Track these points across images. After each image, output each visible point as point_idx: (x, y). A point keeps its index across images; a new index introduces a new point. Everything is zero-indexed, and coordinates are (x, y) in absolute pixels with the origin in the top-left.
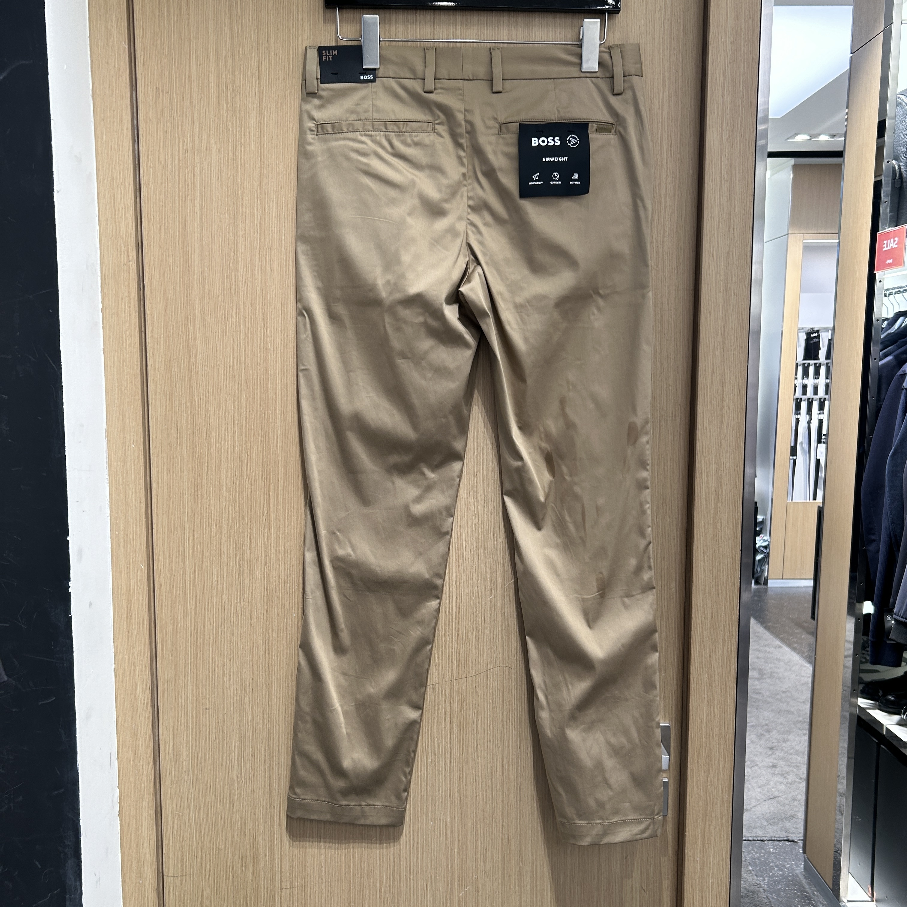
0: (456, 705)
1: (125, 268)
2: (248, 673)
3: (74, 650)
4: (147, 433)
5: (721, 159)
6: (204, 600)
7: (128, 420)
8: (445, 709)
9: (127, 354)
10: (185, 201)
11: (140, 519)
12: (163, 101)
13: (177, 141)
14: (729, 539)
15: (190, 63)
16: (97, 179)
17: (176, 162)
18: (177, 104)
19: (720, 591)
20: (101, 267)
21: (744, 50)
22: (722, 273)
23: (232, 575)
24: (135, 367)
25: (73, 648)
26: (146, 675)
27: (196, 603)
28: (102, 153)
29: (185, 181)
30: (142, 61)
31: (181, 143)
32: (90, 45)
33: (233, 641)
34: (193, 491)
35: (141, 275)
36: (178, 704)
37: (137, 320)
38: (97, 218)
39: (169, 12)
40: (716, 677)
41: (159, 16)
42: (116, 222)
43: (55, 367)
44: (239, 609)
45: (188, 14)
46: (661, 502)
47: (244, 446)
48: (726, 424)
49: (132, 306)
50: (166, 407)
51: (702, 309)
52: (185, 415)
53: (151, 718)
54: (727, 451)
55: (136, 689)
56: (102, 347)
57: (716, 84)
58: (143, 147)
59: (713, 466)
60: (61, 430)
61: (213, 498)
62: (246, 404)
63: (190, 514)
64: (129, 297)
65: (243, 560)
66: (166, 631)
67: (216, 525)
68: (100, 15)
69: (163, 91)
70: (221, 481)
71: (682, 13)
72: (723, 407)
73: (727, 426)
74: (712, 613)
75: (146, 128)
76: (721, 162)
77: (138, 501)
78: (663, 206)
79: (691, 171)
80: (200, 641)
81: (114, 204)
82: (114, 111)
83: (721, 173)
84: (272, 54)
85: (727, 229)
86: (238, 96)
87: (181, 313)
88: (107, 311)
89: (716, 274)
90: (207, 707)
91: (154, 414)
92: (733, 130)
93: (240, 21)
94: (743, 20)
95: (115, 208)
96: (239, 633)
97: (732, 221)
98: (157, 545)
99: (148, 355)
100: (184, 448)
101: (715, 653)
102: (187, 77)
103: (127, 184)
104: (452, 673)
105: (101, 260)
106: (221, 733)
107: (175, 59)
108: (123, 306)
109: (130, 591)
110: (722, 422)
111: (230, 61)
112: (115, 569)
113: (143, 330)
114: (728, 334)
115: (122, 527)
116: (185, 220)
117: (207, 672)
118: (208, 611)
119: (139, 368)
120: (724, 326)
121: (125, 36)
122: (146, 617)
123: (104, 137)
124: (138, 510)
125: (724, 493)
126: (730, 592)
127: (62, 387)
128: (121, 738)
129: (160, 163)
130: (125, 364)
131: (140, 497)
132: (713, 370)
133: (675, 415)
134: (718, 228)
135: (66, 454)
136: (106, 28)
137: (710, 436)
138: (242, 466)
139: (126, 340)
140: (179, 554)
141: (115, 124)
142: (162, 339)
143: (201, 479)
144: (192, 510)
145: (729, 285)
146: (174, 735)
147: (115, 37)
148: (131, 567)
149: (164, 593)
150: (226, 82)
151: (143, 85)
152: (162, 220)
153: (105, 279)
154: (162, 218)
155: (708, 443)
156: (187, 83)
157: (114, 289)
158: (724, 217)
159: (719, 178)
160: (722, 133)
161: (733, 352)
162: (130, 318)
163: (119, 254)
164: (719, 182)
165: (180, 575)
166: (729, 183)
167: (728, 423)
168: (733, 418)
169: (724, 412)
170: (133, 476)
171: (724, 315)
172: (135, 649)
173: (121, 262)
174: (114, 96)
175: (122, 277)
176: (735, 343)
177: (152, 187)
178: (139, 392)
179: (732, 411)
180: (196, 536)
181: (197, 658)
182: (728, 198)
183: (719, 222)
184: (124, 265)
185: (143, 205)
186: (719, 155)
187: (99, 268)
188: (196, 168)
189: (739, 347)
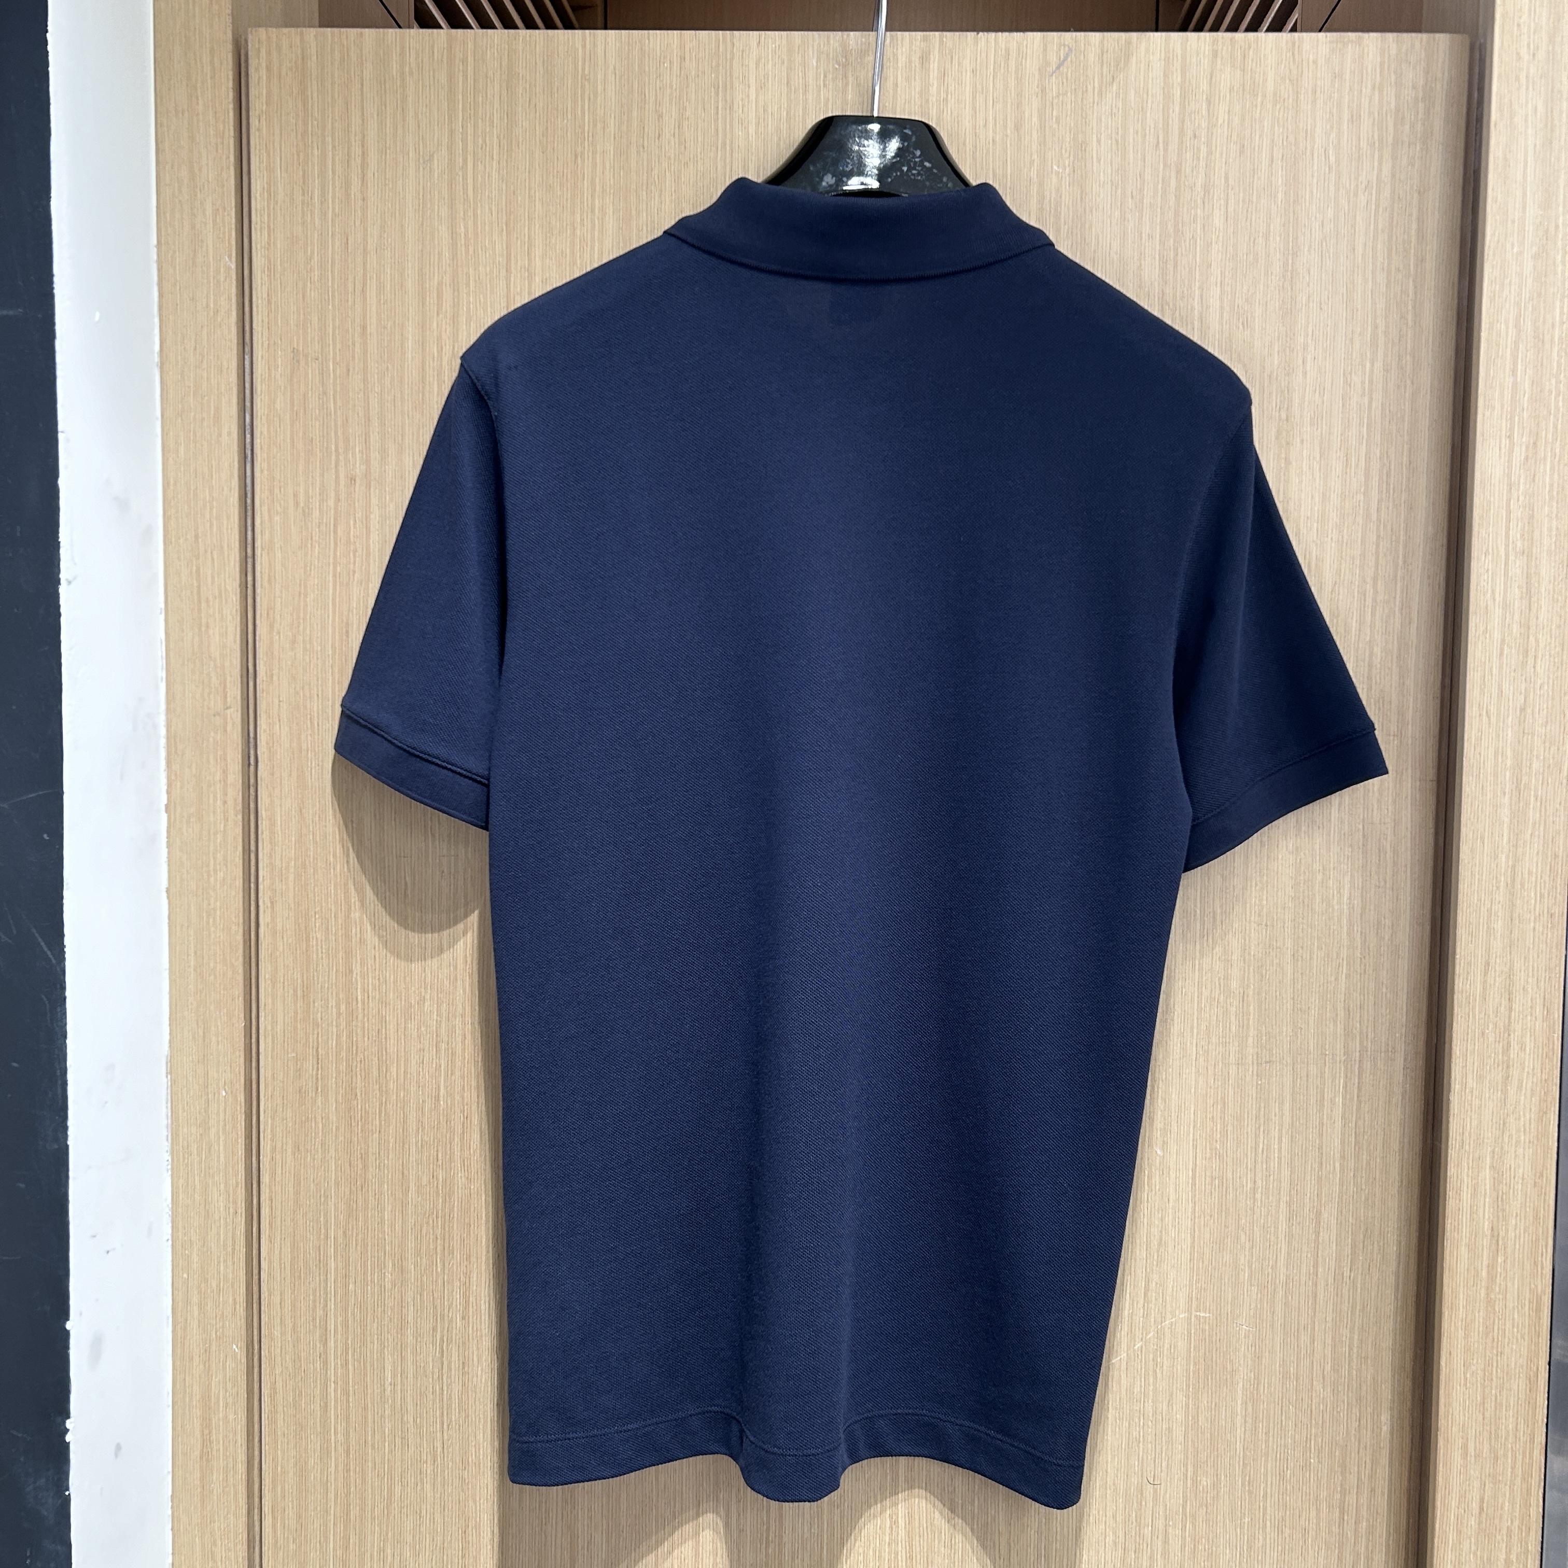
1: (219, 721)
4: (254, 1064)
5: (1508, 505)
6: (365, 1424)
7: (214, 1039)
9: (216, 901)
11: (234, 1249)
12: (306, 376)
13: (333, 457)
14: (1523, 1337)
15: (365, 299)
16: (165, 536)
17: (331, 503)
18: (335, 384)
19: (1501, 1452)
20: (167, 719)
22: (1509, 753)
23: (425, 1371)
24: (233, 927)
27: (348, 1432)
28: (175, 484)
29: (348, 542)
30: (265, 296)
31: (342, 463)
32: (159, 262)
33: (424, 1513)
34: (348, 1192)
35: (252, 735)
37: (239, 830)
38: (162, 617)
39: (323, 194)
41: (303, 203)
42: (200, 625)
43: (51, 956)
44: (439, 1445)
45: (364, 200)
46: (1362, 1236)
47: (457, 1097)
48: (1515, 1082)
49: (230, 803)
50: (296, 1013)
51: (1464, 830)
52: (335, 1030)
54: (1518, 1142)
56: (164, 883)
58: (262, 471)
59: (1487, 1173)
61: (388, 1208)
63: (340, 1240)
67: (394, 1265)
68: (180, 201)
69: (306, 356)
70: (406, 1172)
71: (1415, 194)
72: (1509, 1044)
73: (1520, 1088)
74: (1482, 1500)
75: (269, 431)
76: (1509, 512)
77: (231, 1210)
80: (354, 1512)
81: (199, 587)
82: (202, 398)
83: (1507, 536)
85: (1521, 658)
88: (179, 811)
89: (1496, 755)
91: (269, 1028)
92: (1534, 443)
93: (470, 213)
94: (1561, 209)
95: (199, 597)
96: (438, 1496)
97: (1532, 639)
98: (269, 1304)
99: (261, 903)
100: (332, 1100)
102: (358, 329)
103: (226, 548)
105: (168, 702)
107: (333, 292)
108: (211, 801)
109: (210, 1400)
110: (1507, 1078)
111: (447, 295)
113: (253, 848)
114: (1522, 885)
115: (196, 1264)
116: (347, 624)
118: (373, 1447)
119: (241, 931)
120: (1514, 866)
121: (230, 244)
122: (242, 1456)
123: (182, 450)
124: (230, 1227)
125: (1511, 1234)
126: (1524, 1454)
129: (297, 504)
130: (211, 920)
132: (1488, 964)
134: (1501, 654)
135: (70, 1142)
136: (193, 227)
137: (1480, 1107)
139: (215, 871)
140: (315, 1326)
141: (205, 424)
142: (292, 870)
143: (365, 1167)
144: (344, 1232)
145: (1524, 779)
147: (210, 245)
148: (214, 1348)
149: (280, 1409)
150: (439, 338)
151: (266, 344)
153: (176, 743)
154: (298, 618)
155: (1475, 1123)
156: (358, 340)
157: (194, 765)
158: (1514, 631)
159: (1504, 547)
160: (1511, 451)
161: (1532, 924)
162: (225, 826)
163: (207, 691)
164: (1503, 557)
165: (315, 1369)
166: (1525, 558)
167: (1520, 1081)
168: (1533, 1069)
169: (1512, 1056)
170: (222, 1156)
171: (1513, 846)
172: (216, 1524)
173: (209, 709)
174: (205, 365)
175: (211, 739)
176: (1538, 906)
177: (279, 555)
178: (240, 978)
179: (1530, 1054)
180: (351, 1286)
181: (347, 1547)
182: (1524, 590)
183: (1503, 641)
184: (217, 714)
185: (258, 591)
186: (1505, 499)
187: (162, 719)
188: (372, 516)
189: (1546, 915)
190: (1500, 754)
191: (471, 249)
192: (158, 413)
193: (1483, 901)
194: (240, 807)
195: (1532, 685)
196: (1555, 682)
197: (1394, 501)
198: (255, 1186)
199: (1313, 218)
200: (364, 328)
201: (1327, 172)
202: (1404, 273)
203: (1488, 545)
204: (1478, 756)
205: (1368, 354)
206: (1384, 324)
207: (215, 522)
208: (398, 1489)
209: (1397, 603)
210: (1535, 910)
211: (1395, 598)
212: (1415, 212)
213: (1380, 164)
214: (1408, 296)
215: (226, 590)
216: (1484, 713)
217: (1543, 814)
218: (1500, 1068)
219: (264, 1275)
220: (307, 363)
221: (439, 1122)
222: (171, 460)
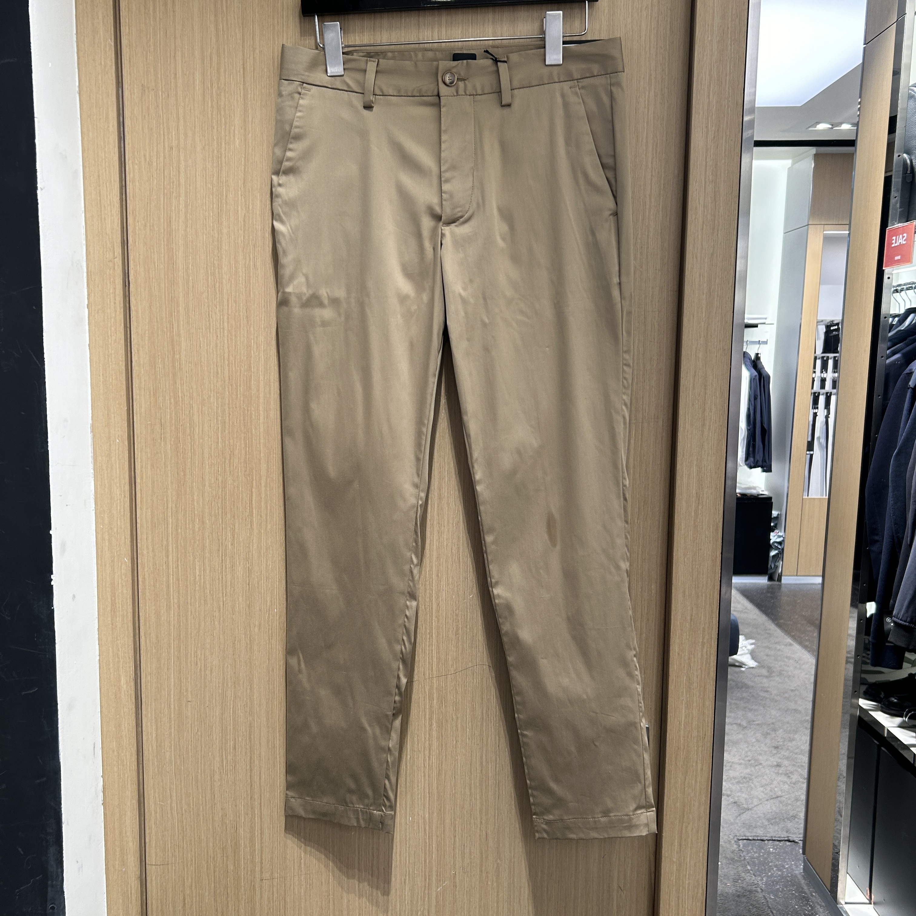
0: (435, 701)
1: (111, 264)
2: (229, 666)
3: (56, 641)
4: (132, 428)
5: (706, 159)
6: (187, 594)
7: (113, 415)
8: (425, 705)
9: (112, 350)
10: (170, 198)
11: (124, 514)
12: (149, 98)
13: (162, 137)
14: (710, 542)
15: (175, 60)
16: (83, 175)
17: (162, 159)
18: (162, 102)
19: (700, 594)
20: (87, 263)
21: (731, 49)
22: (706, 274)
23: (214, 569)
25: (55, 640)
26: (130, 667)
27: (179, 598)
29: (170, 178)
30: (128, 58)
31: (166, 140)
32: (77, 42)
33: (215, 634)
34: (177, 487)
35: (127, 272)
36: (161, 696)
37: (122, 316)
38: (83, 214)
39: (154, 9)
40: (695, 679)
41: (145, 13)
42: (101, 218)
43: (38, 363)
44: (221, 603)
45: (174, 12)
46: (643, 503)
47: (227, 442)
49: (117, 303)
50: (150, 402)
51: (685, 311)
52: (169, 411)
53: (134, 709)
54: (708, 454)
55: (120, 681)
56: (88, 342)
57: (701, 84)
58: (129, 144)
59: (694, 469)
60: (44, 425)
61: (196, 494)
62: (229, 401)
63: (174, 509)
64: (115, 293)
65: (226, 555)
66: (149, 624)
67: (199, 520)
68: (87, 12)
69: (148, 88)
70: (204, 477)
71: (669, 11)
72: (705, 409)
73: (709, 429)
74: (692, 615)
75: (131, 124)
76: (706, 163)
77: (123, 496)
78: (648, 207)
79: (676, 172)
80: (182, 635)
81: (100, 200)
82: (100, 108)
83: (705, 173)
84: (257, 51)
85: (711, 231)
86: (223, 94)
87: (166, 310)
88: (93, 307)
89: (700, 276)
90: (190, 700)
91: (138, 410)
92: (718, 130)
93: (225, 19)
94: (730, 19)
95: (101, 205)
96: (221, 627)
97: (716, 222)
98: (141, 539)
99: (133, 351)
100: (168, 443)
101: (694, 655)
102: (173, 76)
103: (113, 181)
104: (432, 671)
105: (87, 256)
106: (203, 725)
107: (160, 57)
108: (108, 303)
109: (114, 584)
110: (703, 425)
111: (215, 59)
112: (100, 562)
113: (128, 326)
114: (711, 336)
115: (106, 521)
116: (170, 217)
117: (189, 665)
118: (191, 605)
119: (124, 364)
120: (707, 327)
121: (111, 34)
122: (130, 610)
123: (91, 134)
124: (122, 504)
125: (705, 496)
126: (710, 594)
127: (45, 383)
128: (105, 729)
129: (145, 159)
130: (110, 359)
131: (124, 492)
132: (695, 372)
133: (658, 417)
134: (702, 229)
135: (49, 449)
136: (93, 25)
137: (691, 438)
138: (225, 462)
139: (111, 336)
140: (163, 549)
141: (101, 121)
142: (147, 335)
143: (185, 475)
144: (176, 505)
145: (713, 287)
146: (157, 726)
147: (102, 34)
148: (116, 560)
149: (147, 587)
150: (211, 80)
151: (129, 82)
152: (147, 217)
153: (91, 275)
154: (147, 215)
155: (689, 446)
156: (173, 81)
157: (100, 286)
158: (709, 218)
159: (704, 178)
160: (707, 133)
162: (115, 315)
163: (105, 250)
164: (704, 183)
165: (163, 569)
166: (714, 184)
167: (710, 426)
169: (706, 415)
170: (118, 470)
171: (707, 318)
172: (119, 641)
173: (106, 258)
174: (100, 92)
175: (108, 273)
176: (718, 346)
177: (137, 184)
178: (124, 387)
179: (714, 414)
180: (179, 530)
181: (179, 651)
182: (713, 199)
183: (703, 222)
184: (110, 261)
185: (128, 202)
186: (704, 156)
187: (84, 264)
188: (181, 165)
189: (721, 350)
191: (225, 36)
192: (79, 116)
193: (693, 344)
194: (122, 305)
195: (716, 243)
197: (659, 159)
198: (133, 485)
199: (621, 22)
200: (175, 74)
203: (696, 178)
204: (692, 276)
205: (647, 88)
206: (654, 74)
207: (107, 168)
208: (203, 624)
209: (660, 208)
211: (660, 204)
212: (669, 20)
214: (666, 60)
215: (113, 201)
216: (694, 256)
217: (721, 303)
218: (701, 420)
219: (138, 526)
220: (149, 92)
221: (219, 454)
222: (86, 139)
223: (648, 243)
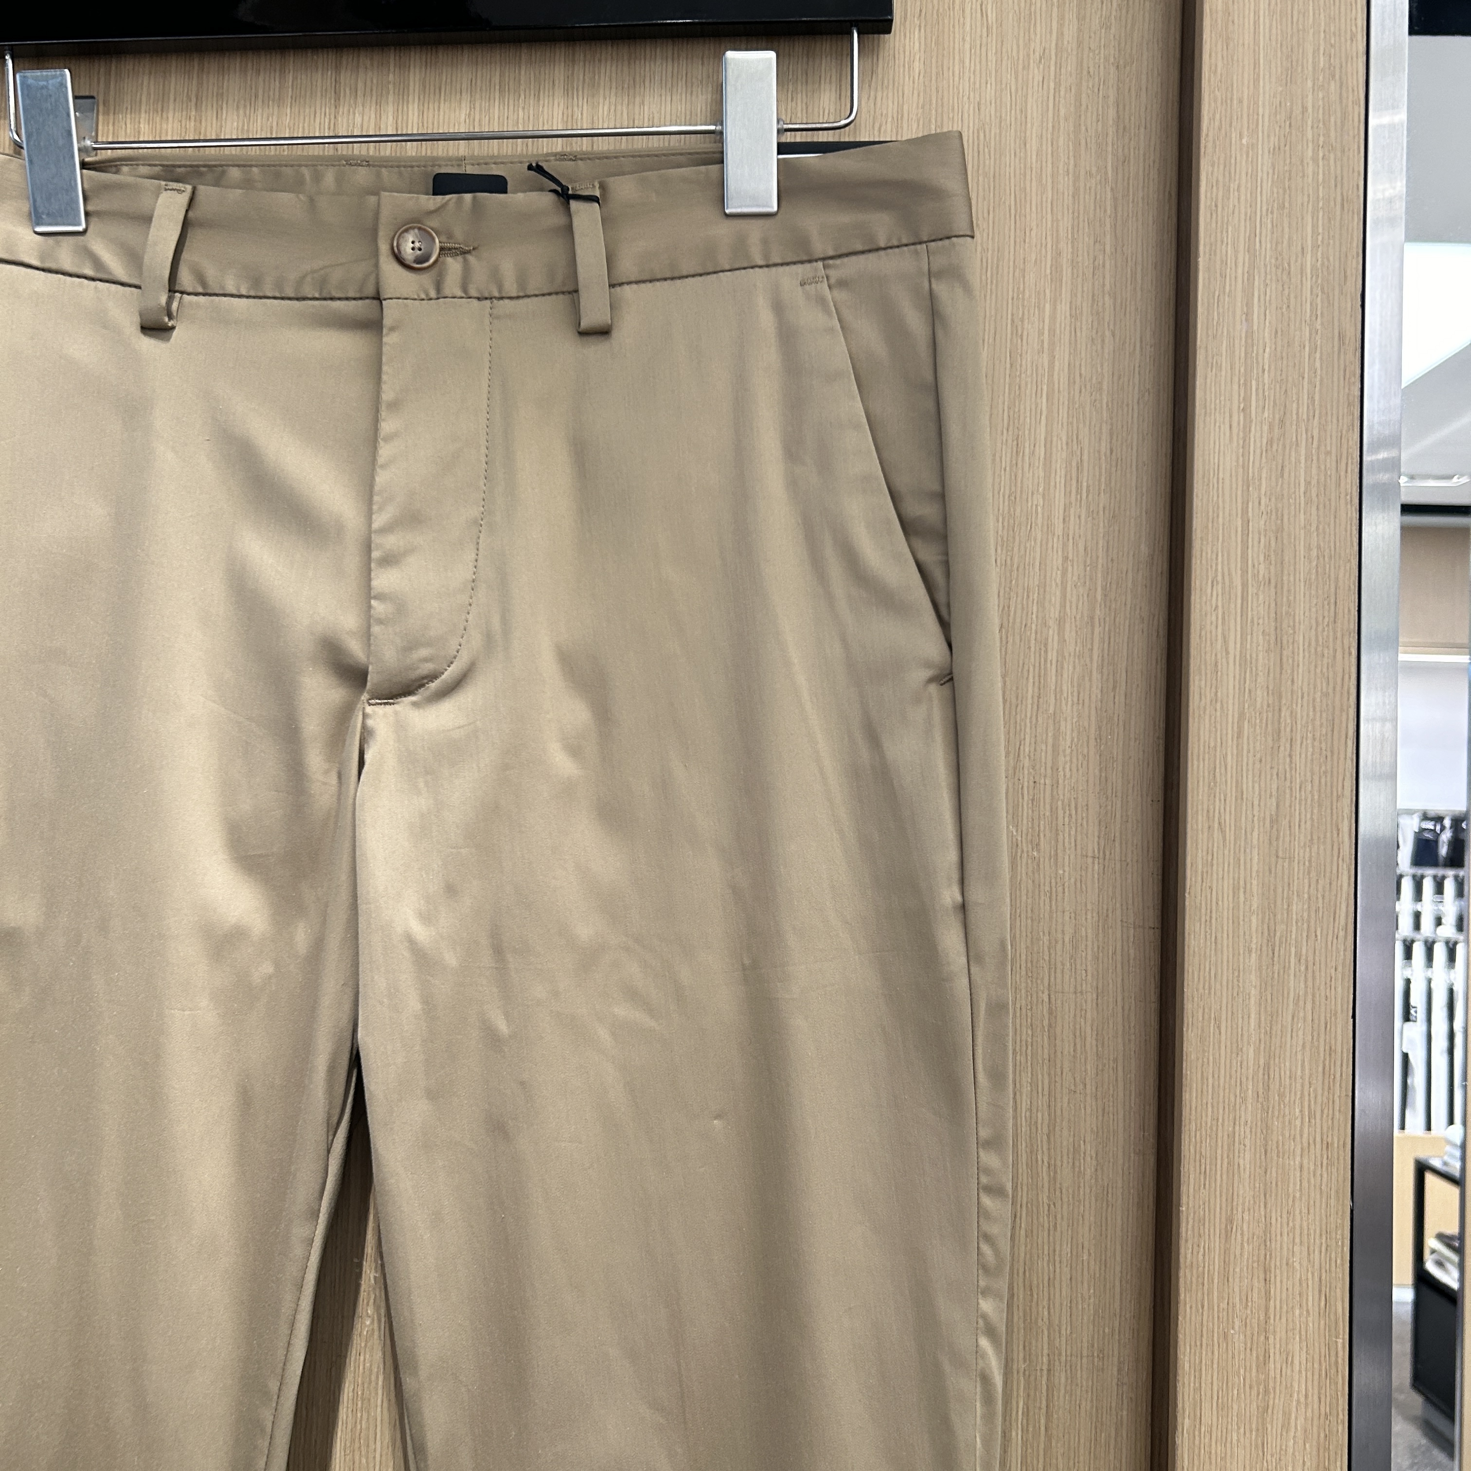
5: (1245, 511)
22: (1255, 886)
48: (1279, 1417)
51: (1188, 1006)
72: (1267, 1356)
73: (1286, 1426)
76: (1246, 522)
78: (1052, 655)
83: (1245, 555)
85: (1270, 742)
89: (1235, 890)
97: (1286, 712)
110: (1264, 1411)
114: (1281, 1096)
120: (1267, 1066)
132: (1230, 1220)
134: (1240, 735)
145: (1281, 928)
158: (1259, 700)
159: (1239, 572)
161: (1298, 1159)
164: (1239, 588)
166: (1273, 590)
167: (1287, 1415)
168: (1306, 1396)
169: (1272, 1373)
171: (1266, 1032)
176: (1306, 1130)
179: (1300, 1372)
182: (1273, 638)
183: (1242, 715)
186: (1240, 500)
189: (1318, 1146)
190: (1242, 890)
193: (1220, 1120)
195: (1288, 783)
196: (1323, 780)
197: (1088, 507)
199: (965, 98)
201: (985, 34)
202: (1099, 177)
203: (1216, 570)
204: (1209, 891)
205: (1048, 292)
206: (1070, 250)
209: (1095, 657)
210: (1301, 1136)
211: (1092, 650)
212: (1112, 93)
213: (1061, 25)
214: (1105, 211)
216: (1216, 825)
217: (1310, 984)
218: (1254, 1392)
223: (1055, 769)
